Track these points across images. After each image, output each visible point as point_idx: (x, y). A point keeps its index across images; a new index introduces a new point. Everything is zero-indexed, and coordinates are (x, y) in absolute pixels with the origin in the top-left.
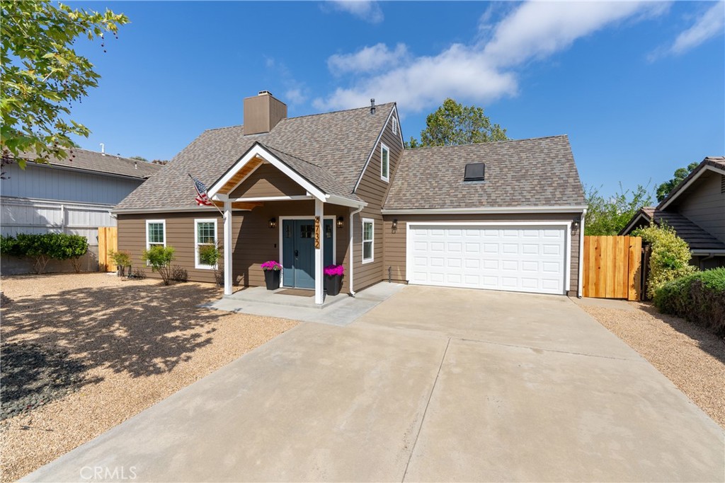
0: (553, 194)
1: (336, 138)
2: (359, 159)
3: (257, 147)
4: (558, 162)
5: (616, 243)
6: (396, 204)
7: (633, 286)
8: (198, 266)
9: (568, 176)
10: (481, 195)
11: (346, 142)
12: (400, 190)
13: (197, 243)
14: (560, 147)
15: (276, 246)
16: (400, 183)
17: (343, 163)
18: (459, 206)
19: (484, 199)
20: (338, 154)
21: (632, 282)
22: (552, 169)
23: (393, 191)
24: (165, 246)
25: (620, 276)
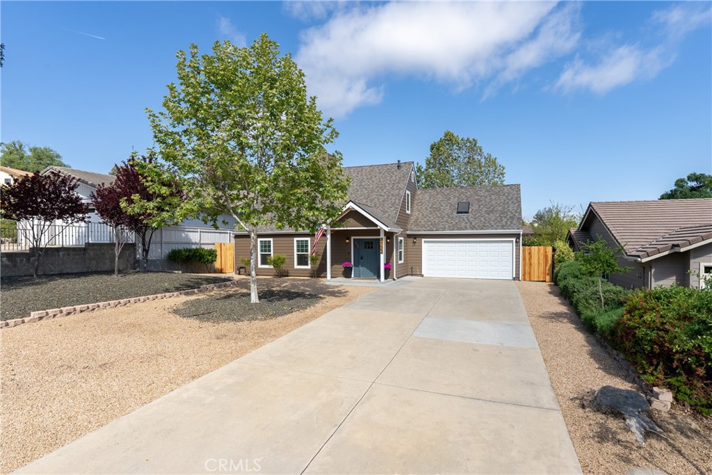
0: (506, 223)
1: (377, 187)
2: (395, 203)
3: (351, 203)
4: (512, 202)
5: (539, 250)
6: (415, 228)
7: (548, 274)
8: (296, 267)
9: (516, 212)
10: (466, 223)
11: (385, 191)
12: (417, 219)
13: (296, 253)
14: (515, 192)
15: (350, 253)
16: (417, 213)
17: (385, 205)
18: (454, 229)
19: (468, 226)
20: (381, 199)
21: (547, 272)
22: (508, 207)
23: (412, 220)
24: (272, 255)
25: (542, 269)
